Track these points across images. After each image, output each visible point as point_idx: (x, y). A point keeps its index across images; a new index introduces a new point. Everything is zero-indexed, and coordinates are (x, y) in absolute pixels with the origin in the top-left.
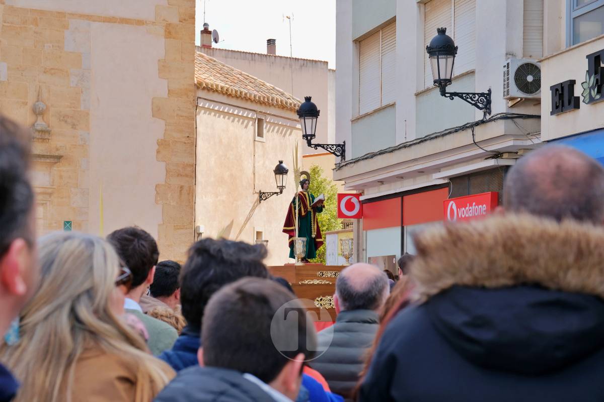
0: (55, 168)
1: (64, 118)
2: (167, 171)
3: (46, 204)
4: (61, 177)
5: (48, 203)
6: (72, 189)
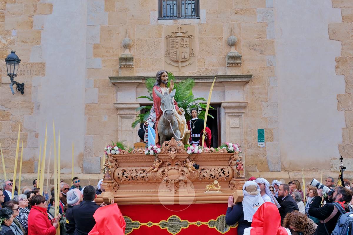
0: (247, 87)
1: (253, 47)
2: (346, 83)
3: (241, 115)
4: (253, 94)
5: (243, 116)
6: (263, 103)
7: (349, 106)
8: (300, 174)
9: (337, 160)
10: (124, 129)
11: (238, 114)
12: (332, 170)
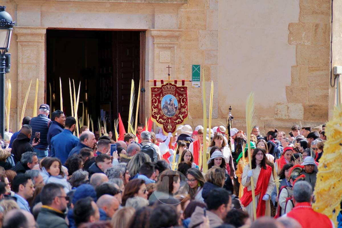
0: (182, 10)
2: (301, 9)
3: (173, 47)
4: (189, 19)
5: (176, 47)
6: (200, 31)
7: (302, 39)
8: (240, 121)
9: (283, 105)
10: (25, 61)
11: (169, 46)
12: (277, 117)
